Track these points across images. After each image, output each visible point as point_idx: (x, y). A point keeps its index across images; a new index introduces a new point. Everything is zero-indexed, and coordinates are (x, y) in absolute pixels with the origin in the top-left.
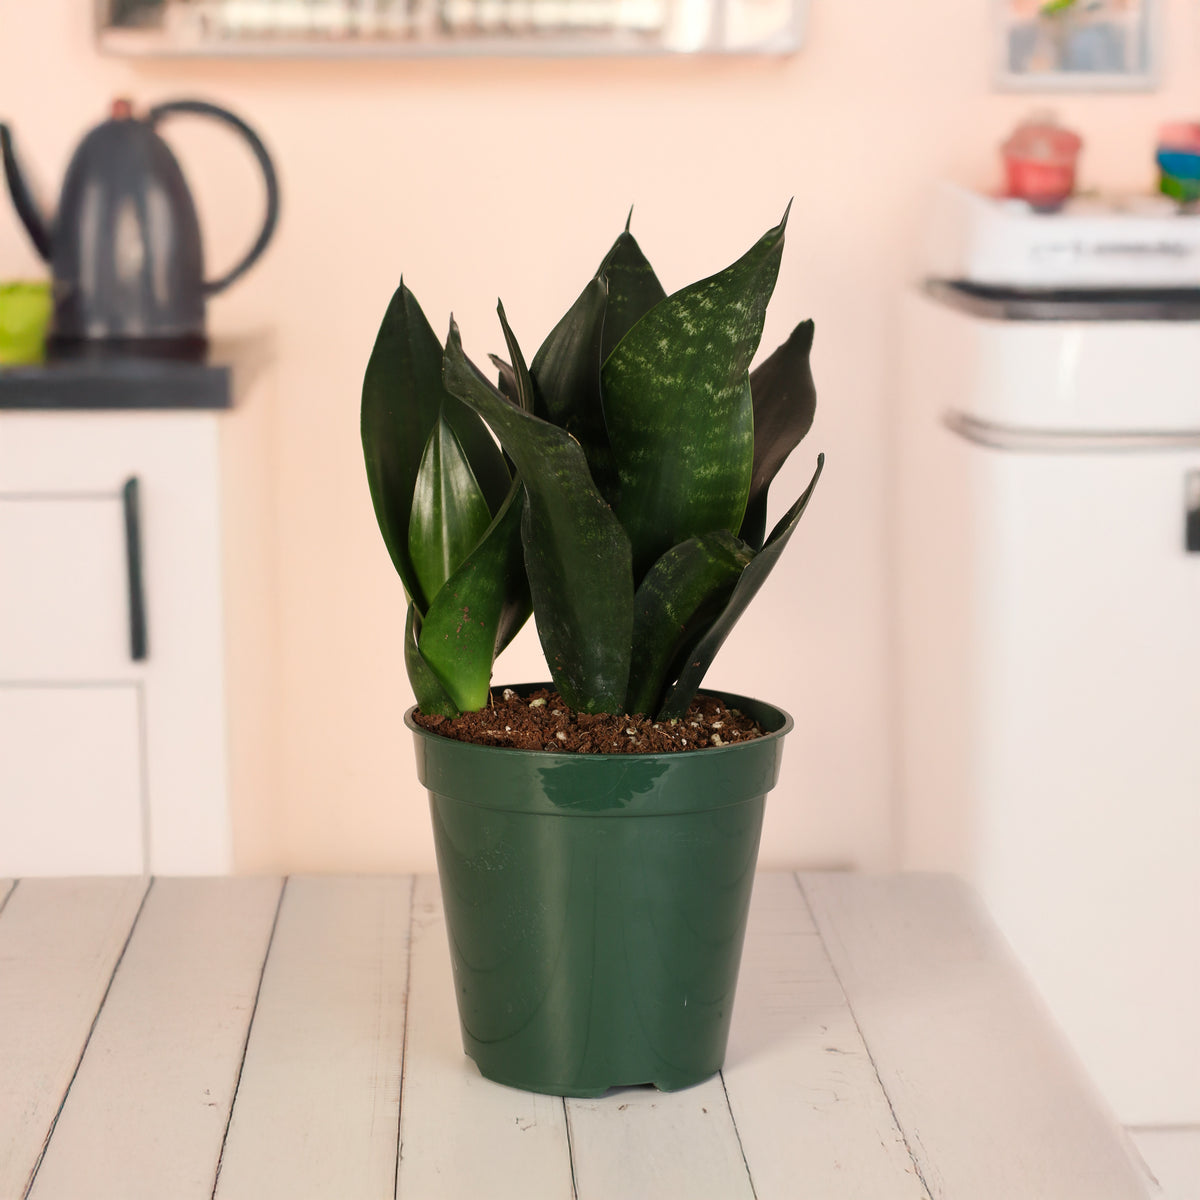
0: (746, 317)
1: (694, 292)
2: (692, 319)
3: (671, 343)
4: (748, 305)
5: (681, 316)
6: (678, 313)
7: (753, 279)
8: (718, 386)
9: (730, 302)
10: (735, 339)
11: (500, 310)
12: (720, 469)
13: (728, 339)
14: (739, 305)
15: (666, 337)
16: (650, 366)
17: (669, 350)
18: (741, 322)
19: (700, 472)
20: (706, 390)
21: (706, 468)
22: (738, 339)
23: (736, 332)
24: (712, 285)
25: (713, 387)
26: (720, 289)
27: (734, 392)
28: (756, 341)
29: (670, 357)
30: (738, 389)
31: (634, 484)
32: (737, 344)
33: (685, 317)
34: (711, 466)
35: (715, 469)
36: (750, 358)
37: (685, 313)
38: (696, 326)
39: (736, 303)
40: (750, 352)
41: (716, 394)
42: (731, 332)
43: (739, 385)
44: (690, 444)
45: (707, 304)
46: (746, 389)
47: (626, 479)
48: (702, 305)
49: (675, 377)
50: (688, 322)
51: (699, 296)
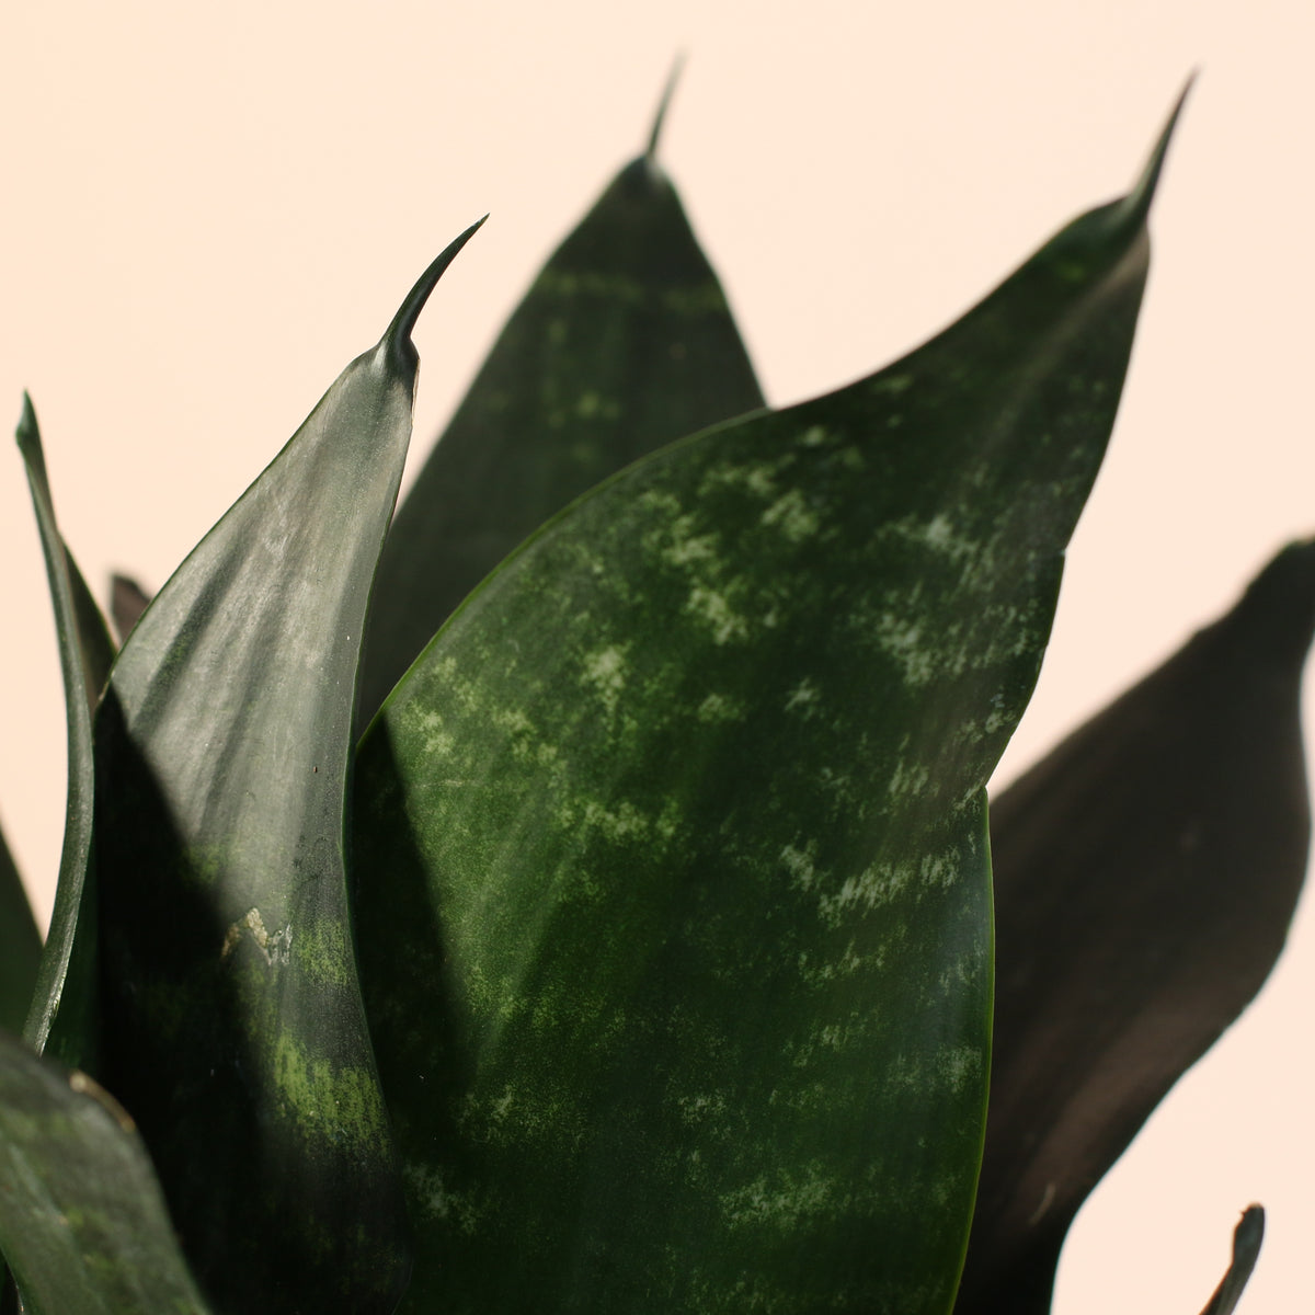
0: (970, 578)
1: (738, 461)
2: (727, 575)
3: (636, 667)
4: (979, 532)
5: (680, 555)
6: (666, 542)
7: (1004, 421)
8: (839, 860)
9: (895, 513)
10: (919, 668)
11: (29, 440)
12: (836, 1193)
13: (889, 668)
14: (937, 531)
15: (617, 639)
16: (548, 752)
17: (628, 696)
18: (948, 598)
19: (746, 1204)
20: (785, 874)
21: (774, 1187)
22: (937, 668)
23: (923, 643)
24: (814, 436)
25: (819, 864)
26: (852, 457)
27: (915, 882)
28: (1018, 681)
29: (631, 725)
30: (933, 869)
31: (469, 1223)
32: (928, 691)
33: (698, 564)
34: (801, 1178)
35: (815, 1192)
36: (995, 745)
37: (696, 549)
38: (743, 606)
39: (926, 518)
40: (993, 722)
41: (833, 889)
42: (902, 639)
43: (939, 852)
44: (708, 1092)
45: (795, 518)
46: (969, 869)
47: (437, 1202)
48: (770, 516)
49: (652, 810)
50: (710, 585)
51: (758, 480)
